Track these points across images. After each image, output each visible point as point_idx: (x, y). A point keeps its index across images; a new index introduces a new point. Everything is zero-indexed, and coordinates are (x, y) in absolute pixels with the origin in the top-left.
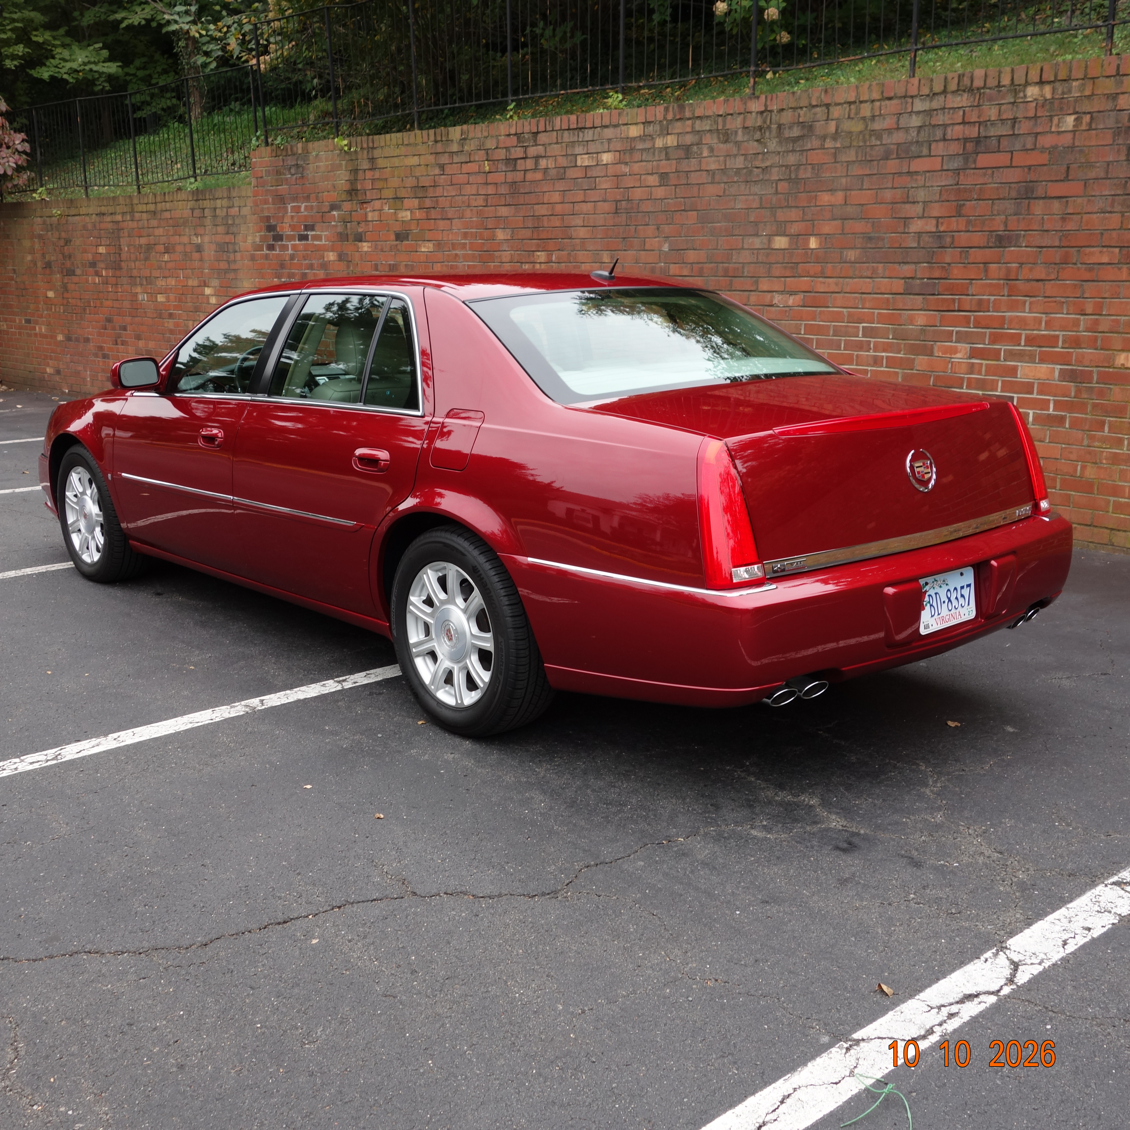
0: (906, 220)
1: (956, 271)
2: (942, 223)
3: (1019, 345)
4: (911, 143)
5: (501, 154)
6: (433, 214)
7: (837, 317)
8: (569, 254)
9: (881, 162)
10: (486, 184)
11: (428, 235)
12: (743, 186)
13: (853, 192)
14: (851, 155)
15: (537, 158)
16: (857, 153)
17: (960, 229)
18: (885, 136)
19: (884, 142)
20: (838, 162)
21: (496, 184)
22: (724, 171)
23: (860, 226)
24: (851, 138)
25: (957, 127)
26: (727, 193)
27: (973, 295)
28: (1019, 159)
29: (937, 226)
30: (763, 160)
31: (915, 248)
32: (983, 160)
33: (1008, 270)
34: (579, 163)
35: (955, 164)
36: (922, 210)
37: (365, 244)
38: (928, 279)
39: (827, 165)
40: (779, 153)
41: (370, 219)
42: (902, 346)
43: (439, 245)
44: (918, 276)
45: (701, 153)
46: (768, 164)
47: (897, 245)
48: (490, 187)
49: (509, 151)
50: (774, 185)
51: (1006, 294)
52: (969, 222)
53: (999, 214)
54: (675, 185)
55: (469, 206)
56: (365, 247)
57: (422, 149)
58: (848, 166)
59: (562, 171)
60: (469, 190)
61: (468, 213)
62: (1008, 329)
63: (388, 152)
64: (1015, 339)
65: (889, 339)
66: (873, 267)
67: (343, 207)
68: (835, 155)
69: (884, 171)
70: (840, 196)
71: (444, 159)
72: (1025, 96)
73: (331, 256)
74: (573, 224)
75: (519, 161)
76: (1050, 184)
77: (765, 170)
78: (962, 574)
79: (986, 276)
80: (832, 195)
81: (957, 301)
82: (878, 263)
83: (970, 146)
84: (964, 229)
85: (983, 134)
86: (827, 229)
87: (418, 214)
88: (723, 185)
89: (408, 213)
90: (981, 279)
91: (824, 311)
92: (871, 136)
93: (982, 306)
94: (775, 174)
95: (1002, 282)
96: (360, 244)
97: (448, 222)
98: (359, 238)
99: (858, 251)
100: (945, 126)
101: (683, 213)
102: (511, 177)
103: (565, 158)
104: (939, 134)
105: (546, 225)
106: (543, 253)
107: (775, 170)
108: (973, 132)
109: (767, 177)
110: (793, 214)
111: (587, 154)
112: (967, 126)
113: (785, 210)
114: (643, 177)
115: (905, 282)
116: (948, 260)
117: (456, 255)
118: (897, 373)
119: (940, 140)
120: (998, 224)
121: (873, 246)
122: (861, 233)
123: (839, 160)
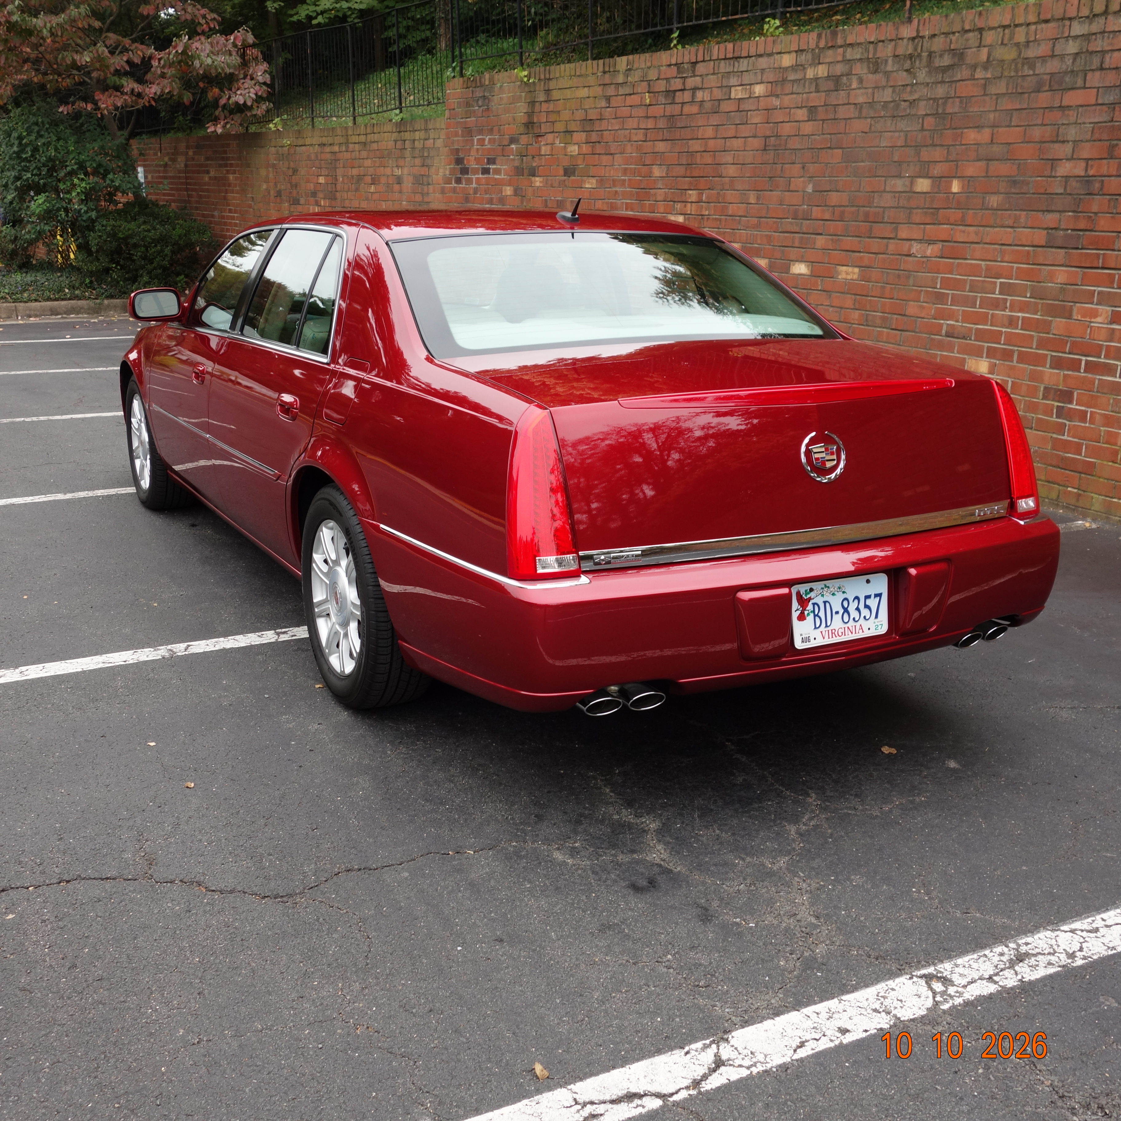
0: (1054, 162)
1: (1103, 222)
2: (1092, 166)
4: (1066, 73)
5: (661, 86)
6: (599, 149)
7: (974, 271)
8: (718, 193)
9: (1033, 95)
10: (647, 117)
11: (592, 171)
12: (889, 122)
13: (1001, 130)
14: (1001, 87)
15: (695, 89)
16: (1007, 84)
17: (1111, 174)
18: (1038, 65)
19: (1037, 72)
20: (987, 95)
21: (655, 117)
22: (871, 104)
23: (1004, 168)
24: (1002, 67)
25: (1116, 54)
26: (873, 129)
29: (1086, 170)
30: (911, 92)
31: (1061, 194)
34: (733, 96)
35: (1111, 97)
36: (1071, 150)
37: (537, 179)
38: (1072, 230)
39: (976, 98)
40: (928, 84)
41: (543, 153)
42: (1040, 306)
43: (601, 181)
44: (1062, 227)
45: (850, 85)
46: (916, 96)
47: (1042, 191)
48: (650, 120)
49: (669, 82)
50: (921, 120)
52: (1120, 165)
54: (823, 120)
55: (630, 141)
56: (538, 182)
57: (591, 80)
58: (997, 99)
59: (716, 103)
60: (631, 123)
61: (629, 149)
63: (564, 83)
65: (1026, 297)
66: (1015, 214)
67: (521, 140)
68: (984, 87)
69: (1034, 106)
70: (985, 135)
71: (611, 91)
73: (508, 191)
74: (724, 161)
75: (677, 93)
77: (912, 103)
78: (868, 581)
80: (978, 132)
81: (1101, 257)
82: (1021, 210)
84: (1115, 173)
86: (970, 170)
87: (585, 149)
88: (869, 120)
89: (576, 147)
91: (961, 263)
92: (1023, 64)
94: (922, 109)
96: (533, 178)
97: (610, 157)
98: (533, 173)
99: (1001, 197)
100: (1103, 53)
101: (829, 151)
102: (670, 110)
103: (720, 89)
104: (1096, 62)
105: (698, 162)
106: (694, 192)
107: (922, 103)
109: (913, 112)
110: (938, 154)
111: (741, 85)
113: (929, 148)
114: (792, 111)
115: (1048, 233)
116: (1095, 208)
117: (616, 192)
118: (1032, 337)
119: (1097, 69)
121: (1017, 191)
122: (1006, 176)
123: (989, 93)
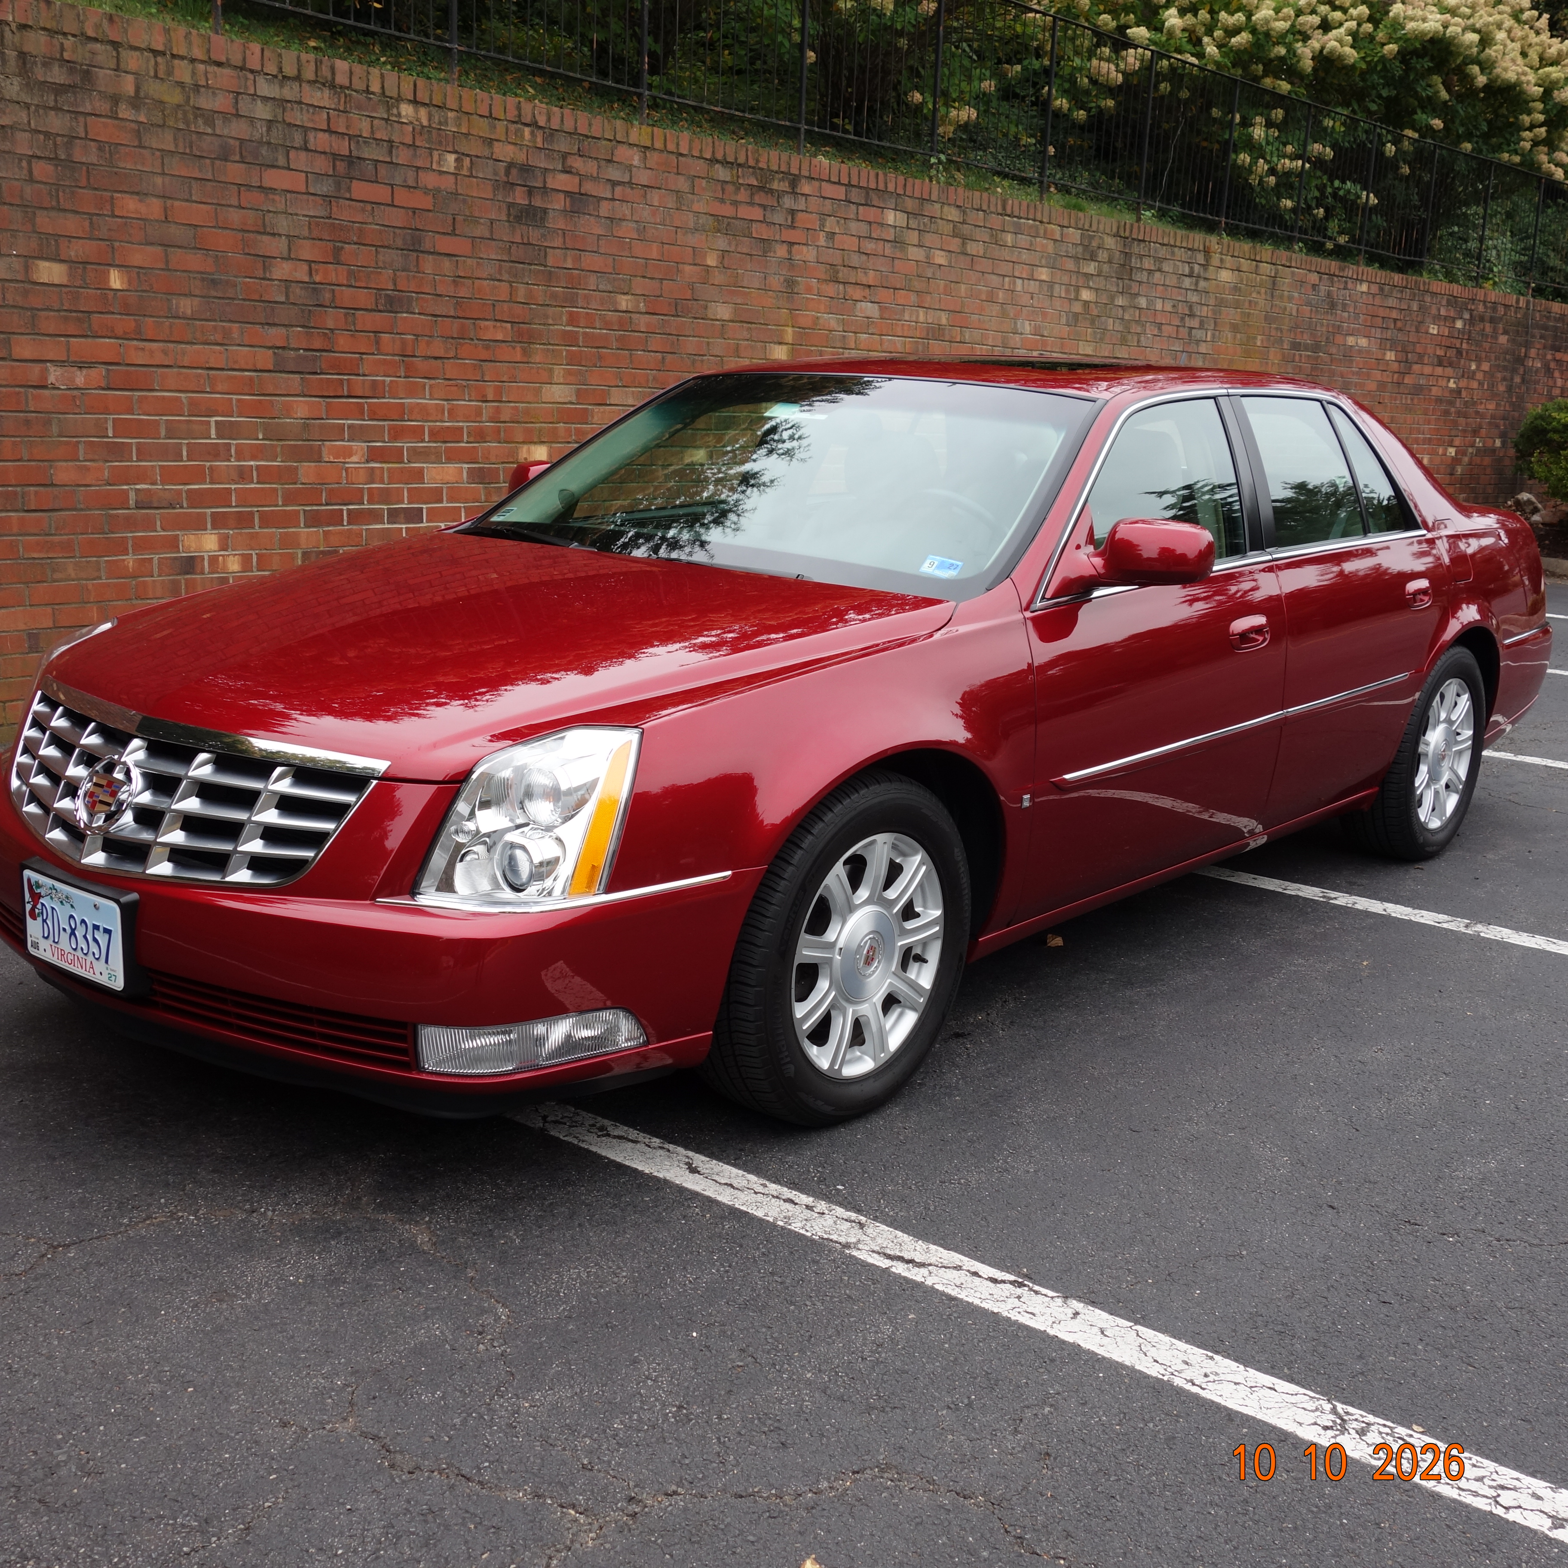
0: (266, 259)
1: (343, 341)
2: (317, 271)
3: (423, 441)
4: (261, 143)
7: (171, 406)
9: (218, 162)
13: (177, 203)
14: (166, 141)
16: (175, 139)
17: (340, 282)
18: (218, 123)
19: (218, 132)
20: (145, 148)
23: (195, 261)
24: (163, 111)
25: (321, 135)
27: (364, 375)
28: (402, 196)
29: (311, 274)
31: (282, 303)
32: (360, 190)
33: (404, 343)
35: (325, 187)
36: (286, 248)
38: (305, 350)
39: (127, 150)
40: (27, 105)
42: (279, 449)
44: (292, 346)
47: (257, 297)
50: (24, 164)
51: (403, 374)
52: (350, 274)
53: (385, 268)
58: (162, 157)
62: (409, 420)
64: (417, 433)
65: (258, 439)
66: (224, 327)
68: (138, 134)
69: (223, 179)
70: (153, 208)
72: (399, 115)
76: (437, 236)
79: (378, 349)
80: (141, 201)
81: (345, 383)
82: (231, 321)
83: (341, 166)
84: (345, 282)
85: (355, 153)
86: (140, 256)
90: (373, 354)
91: (146, 397)
92: (196, 117)
93: (376, 390)
95: (397, 358)
99: (196, 301)
100: (305, 130)
104: (298, 140)
108: (343, 147)
110: (71, 224)
112: (334, 136)
113: (52, 214)
115: (275, 353)
116: (330, 324)
118: (276, 490)
119: (301, 149)
120: (385, 279)
121: (220, 295)
122: (198, 272)
123: (146, 144)
